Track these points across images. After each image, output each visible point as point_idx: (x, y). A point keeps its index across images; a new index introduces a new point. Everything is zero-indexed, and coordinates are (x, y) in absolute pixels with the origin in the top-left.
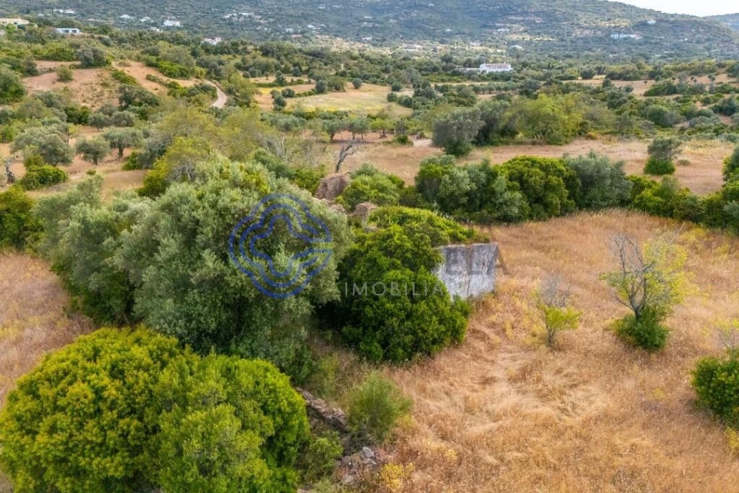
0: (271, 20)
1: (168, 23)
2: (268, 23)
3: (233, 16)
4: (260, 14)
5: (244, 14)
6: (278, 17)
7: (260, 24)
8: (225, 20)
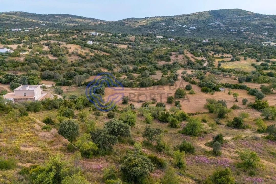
0: (227, 25)
1: (191, 28)
2: (225, 26)
3: (213, 24)
4: (223, 23)
5: (217, 23)
6: (230, 24)
7: (222, 27)
8: (210, 25)
